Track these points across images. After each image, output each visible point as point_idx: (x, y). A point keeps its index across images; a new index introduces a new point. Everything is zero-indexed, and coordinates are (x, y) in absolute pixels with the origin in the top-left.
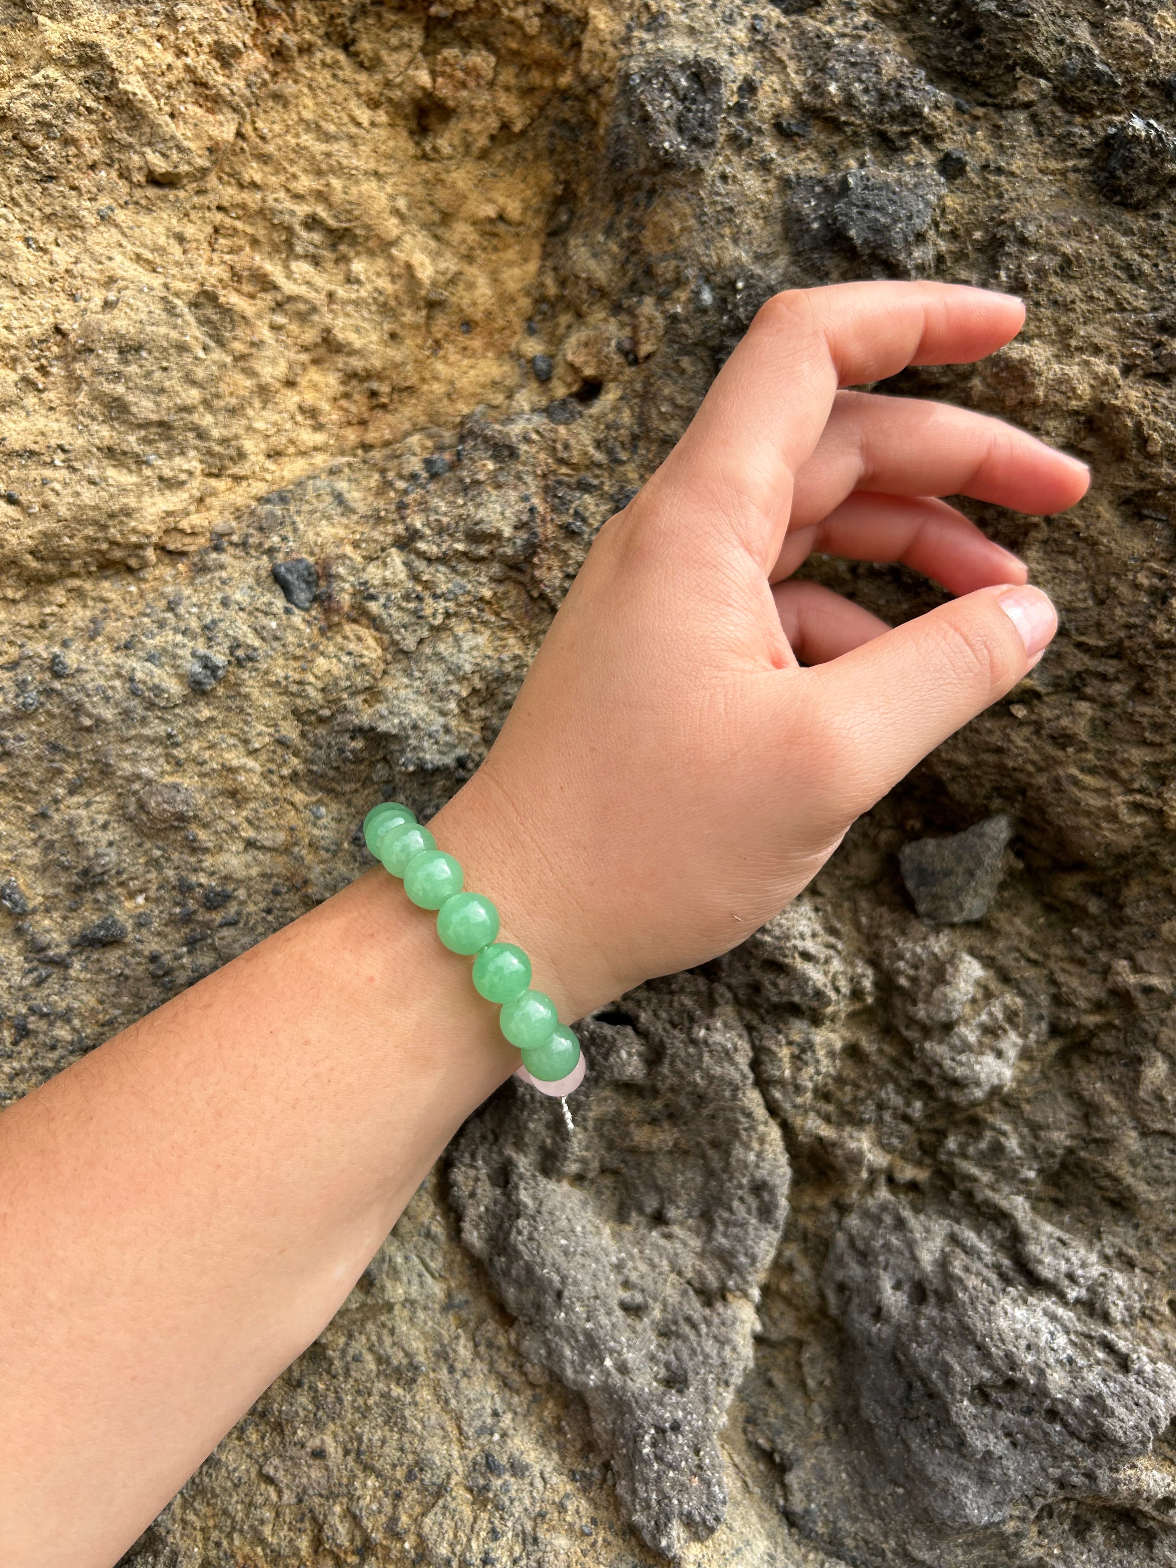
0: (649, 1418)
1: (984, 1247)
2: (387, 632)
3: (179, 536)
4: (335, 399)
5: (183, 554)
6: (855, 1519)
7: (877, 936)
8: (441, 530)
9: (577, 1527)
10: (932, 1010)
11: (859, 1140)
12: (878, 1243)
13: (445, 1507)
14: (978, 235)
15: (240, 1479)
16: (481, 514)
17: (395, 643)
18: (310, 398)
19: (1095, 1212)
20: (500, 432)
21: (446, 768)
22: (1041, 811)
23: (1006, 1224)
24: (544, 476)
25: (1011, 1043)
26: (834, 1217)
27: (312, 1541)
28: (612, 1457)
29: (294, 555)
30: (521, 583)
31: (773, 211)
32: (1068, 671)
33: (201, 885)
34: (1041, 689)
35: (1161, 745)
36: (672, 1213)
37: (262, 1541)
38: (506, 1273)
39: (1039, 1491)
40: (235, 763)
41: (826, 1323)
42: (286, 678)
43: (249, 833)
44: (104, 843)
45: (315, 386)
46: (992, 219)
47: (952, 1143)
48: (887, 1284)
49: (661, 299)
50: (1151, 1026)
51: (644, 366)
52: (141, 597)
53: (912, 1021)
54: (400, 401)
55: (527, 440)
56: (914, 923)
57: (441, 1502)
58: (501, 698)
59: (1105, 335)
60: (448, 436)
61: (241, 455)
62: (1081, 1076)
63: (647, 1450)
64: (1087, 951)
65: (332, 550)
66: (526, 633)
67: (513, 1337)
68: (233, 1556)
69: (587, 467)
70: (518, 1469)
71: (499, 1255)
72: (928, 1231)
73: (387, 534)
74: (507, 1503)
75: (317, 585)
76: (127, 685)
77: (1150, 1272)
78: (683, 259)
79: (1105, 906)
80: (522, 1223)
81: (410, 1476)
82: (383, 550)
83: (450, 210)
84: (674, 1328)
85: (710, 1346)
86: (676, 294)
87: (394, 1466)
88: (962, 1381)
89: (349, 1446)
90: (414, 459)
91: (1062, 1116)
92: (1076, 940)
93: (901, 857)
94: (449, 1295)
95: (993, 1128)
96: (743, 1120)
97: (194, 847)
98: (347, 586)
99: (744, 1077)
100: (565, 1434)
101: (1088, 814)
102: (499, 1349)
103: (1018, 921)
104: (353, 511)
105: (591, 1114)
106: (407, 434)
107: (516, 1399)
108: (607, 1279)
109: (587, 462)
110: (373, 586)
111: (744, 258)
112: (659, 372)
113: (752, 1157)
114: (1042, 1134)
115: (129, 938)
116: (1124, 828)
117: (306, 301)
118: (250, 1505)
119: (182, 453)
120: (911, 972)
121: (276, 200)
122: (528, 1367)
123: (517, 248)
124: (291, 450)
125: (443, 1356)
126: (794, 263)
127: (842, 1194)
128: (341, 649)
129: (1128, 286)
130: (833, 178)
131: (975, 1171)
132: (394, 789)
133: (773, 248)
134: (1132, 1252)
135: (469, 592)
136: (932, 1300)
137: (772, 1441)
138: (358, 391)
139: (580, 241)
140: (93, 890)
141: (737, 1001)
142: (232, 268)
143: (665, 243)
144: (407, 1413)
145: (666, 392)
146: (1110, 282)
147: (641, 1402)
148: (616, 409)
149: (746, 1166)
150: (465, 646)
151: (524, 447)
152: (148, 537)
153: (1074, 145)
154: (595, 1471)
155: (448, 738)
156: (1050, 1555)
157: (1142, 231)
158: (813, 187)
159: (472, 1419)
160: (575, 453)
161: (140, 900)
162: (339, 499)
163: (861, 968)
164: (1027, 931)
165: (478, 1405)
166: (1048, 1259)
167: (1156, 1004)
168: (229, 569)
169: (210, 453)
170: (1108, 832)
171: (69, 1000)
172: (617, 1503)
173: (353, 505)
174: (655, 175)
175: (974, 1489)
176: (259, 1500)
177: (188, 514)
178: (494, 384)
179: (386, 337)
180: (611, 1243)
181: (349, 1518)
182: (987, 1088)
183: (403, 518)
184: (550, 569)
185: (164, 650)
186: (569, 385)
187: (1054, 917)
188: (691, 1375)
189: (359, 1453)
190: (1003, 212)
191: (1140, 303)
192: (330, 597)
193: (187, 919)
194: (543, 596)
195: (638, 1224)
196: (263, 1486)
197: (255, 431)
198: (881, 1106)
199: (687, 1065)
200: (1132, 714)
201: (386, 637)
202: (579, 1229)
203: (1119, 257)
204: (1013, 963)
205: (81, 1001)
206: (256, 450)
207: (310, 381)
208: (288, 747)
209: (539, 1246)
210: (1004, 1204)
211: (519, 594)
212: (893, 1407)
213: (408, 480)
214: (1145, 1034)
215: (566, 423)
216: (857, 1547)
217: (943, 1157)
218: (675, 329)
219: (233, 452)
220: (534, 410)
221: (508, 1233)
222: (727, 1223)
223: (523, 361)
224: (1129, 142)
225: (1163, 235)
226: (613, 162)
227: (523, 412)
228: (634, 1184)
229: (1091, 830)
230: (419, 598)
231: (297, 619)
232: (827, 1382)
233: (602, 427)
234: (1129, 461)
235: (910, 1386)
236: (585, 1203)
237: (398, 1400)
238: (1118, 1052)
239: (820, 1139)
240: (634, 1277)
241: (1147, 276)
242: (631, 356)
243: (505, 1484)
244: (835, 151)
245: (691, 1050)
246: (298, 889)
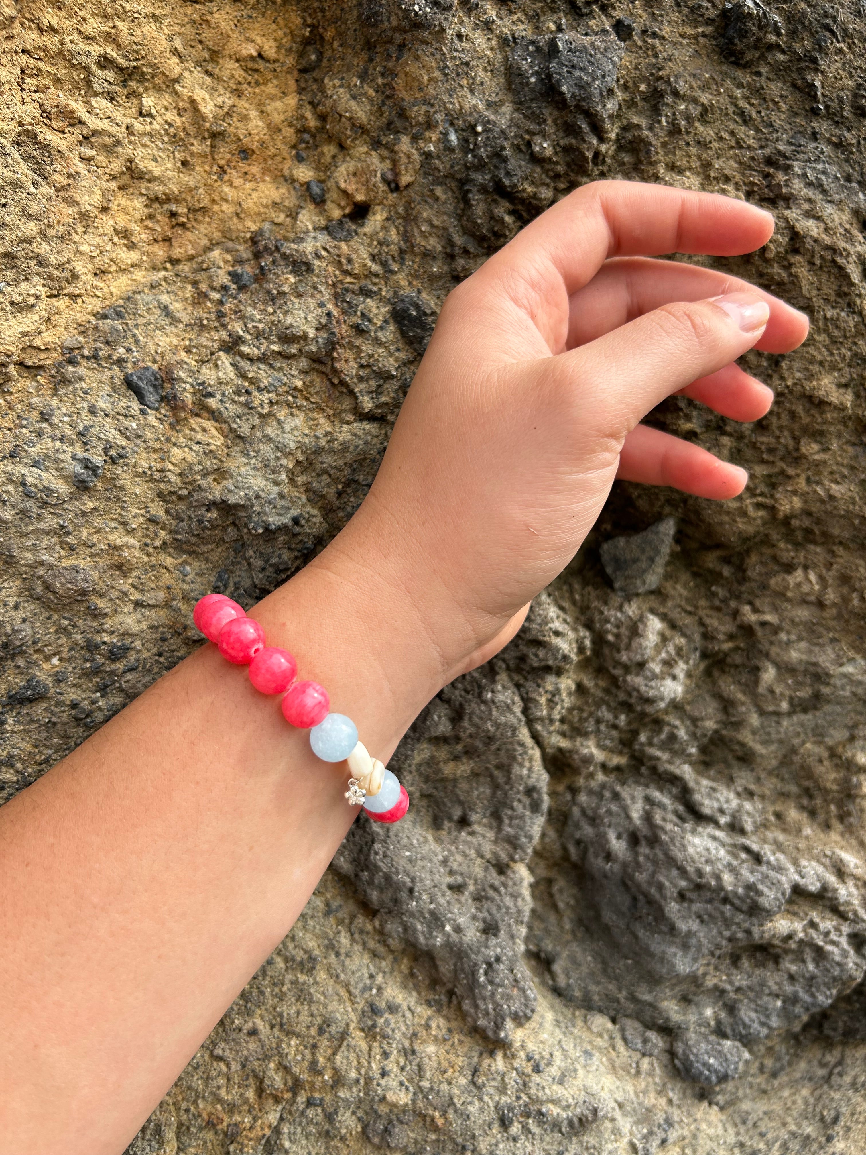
0: (480, 958)
1: (666, 801)
2: (225, 422)
3: (34, 352)
4: (142, 220)
5: (41, 367)
6: (598, 983)
7: (588, 608)
8: (258, 335)
9: (440, 1037)
10: (632, 655)
11: (588, 747)
12: (603, 810)
13: (348, 1045)
14: (643, 87)
15: (198, 1063)
16: (289, 320)
17: (231, 430)
18: (122, 221)
19: (728, 766)
20: (297, 251)
21: (286, 526)
22: (698, 513)
23: (678, 783)
24: (334, 285)
25: (681, 668)
26: (568, 797)
27: (256, 1091)
28: (455, 986)
29: (141, 364)
30: (323, 373)
31: (497, 65)
32: (716, 417)
33: (104, 643)
34: (698, 430)
35: (773, 463)
36: (474, 817)
37: (219, 1100)
38: (371, 882)
39: (718, 947)
40: (119, 542)
41: (566, 864)
42: (150, 468)
43: (136, 596)
44: (18, 620)
45: (124, 210)
46: (652, 74)
47: (643, 738)
48: (612, 836)
49: (415, 139)
50: (764, 645)
51: (405, 193)
52: (10, 408)
53: (617, 663)
54: (195, 220)
55: (318, 256)
56: (612, 595)
57: (345, 1043)
58: (318, 466)
59: (730, 167)
60: (244, 251)
61: (75, 276)
62: (721, 683)
63: (482, 979)
64: (722, 601)
65: (170, 357)
66: (331, 412)
67: (377, 923)
68: (200, 1115)
69: (366, 277)
70: (393, 1009)
71: (362, 871)
72: (633, 798)
73: (213, 340)
74: (390, 1032)
75: (162, 388)
76: (20, 489)
77: (763, 797)
78: (432, 105)
79: (733, 570)
80: (377, 846)
81: (321, 1031)
82: (212, 354)
83: (216, 48)
84: (483, 894)
85: (508, 901)
86: (427, 134)
87: (308, 1028)
88: (670, 891)
89: (274, 1022)
90: (220, 272)
91: (710, 710)
92: (714, 594)
93: (601, 552)
94: (327, 904)
95: (669, 724)
96: (519, 748)
97: (95, 614)
98: (188, 387)
99: (520, 720)
100: (417, 977)
101: (728, 513)
102: (368, 933)
103: (679, 587)
104: (180, 321)
105: (415, 762)
106: (208, 249)
107: (384, 964)
108: (439, 872)
109: (366, 273)
110: (209, 385)
111: (481, 106)
112: (418, 198)
113: (525, 772)
114: (699, 723)
115: (51, 692)
116: (750, 520)
117: (110, 135)
118: (207, 1079)
119: (27, 279)
120: (615, 630)
121: (71, 42)
122: (390, 941)
123: (275, 82)
124: (114, 268)
125: (331, 947)
126: (517, 110)
127: (574, 782)
128: (191, 439)
129: (743, 128)
130: (543, 40)
131: (658, 753)
132: (243, 545)
133: (500, 97)
134: (752, 787)
135: (285, 384)
136: (643, 843)
137: (537, 945)
138: (160, 211)
139: (337, 82)
140: (13, 660)
141: (508, 669)
142: (41, 105)
143: (416, 90)
144: (312, 990)
145: (425, 215)
146: (732, 126)
147: (475, 949)
148: (384, 228)
149: (521, 777)
150: (287, 428)
151: (317, 262)
152: (9, 356)
153: (702, 16)
154: (443, 997)
155: (283, 503)
156: (721, 980)
157: (749, 85)
158: (527, 46)
159: (357, 983)
160: (357, 265)
161: (55, 661)
162: (166, 310)
163: (583, 632)
164: (685, 593)
165: (359, 974)
166: (707, 802)
167: (768, 632)
168: (87, 380)
169: (50, 277)
170: (741, 525)
171: (9, 749)
172: (463, 1015)
173: (178, 315)
174: (405, 32)
175: (680, 953)
176: (214, 1073)
177: (40, 333)
178: (275, 204)
179: (179, 164)
180: (436, 845)
181: (281, 1070)
182: (667, 700)
183: (224, 326)
184: (346, 361)
185: (46, 455)
186: (343, 208)
187: (699, 581)
188: (500, 922)
189: (281, 1025)
190: (660, 69)
191: (751, 142)
192: (175, 397)
193: (97, 671)
194: (342, 383)
195: (450, 829)
196: (215, 1064)
197: (81, 253)
198: (598, 721)
199: (481, 719)
200: (755, 443)
201: (225, 426)
202: (415, 842)
203: (736, 106)
204: (678, 616)
205: (19, 748)
206: (86, 271)
207: (119, 205)
208: (158, 524)
209: (392, 860)
210: (677, 772)
211: (322, 381)
212: (623, 914)
213: (219, 291)
214: (761, 652)
215: (345, 241)
216: (600, 1000)
217: (637, 747)
218: (429, 164)
219: (68, 275)
220: (315, 229)
221: (368, 855)
222: (511, 818)
223: (297, 185)
224: (745, 17)
225: (763, 89)
226: (369, 18)
227: (307, 232)
228: (443, 802)
229: (729, 524)
230: (248, 392)
231: (152, 418)
232: (572, 902)
233: (375, 243)
234: (753, 264)
235: (635, 899)
236: (414, 822)
237: (304, 983)
238: (744, 665)
239: (560, 750)
240: (455, 866)
241: (754, 120)
242: (393, 185)
243: (387, 1022)
244: (537, 15)
245: (483, 708)
246: (179, 634)
